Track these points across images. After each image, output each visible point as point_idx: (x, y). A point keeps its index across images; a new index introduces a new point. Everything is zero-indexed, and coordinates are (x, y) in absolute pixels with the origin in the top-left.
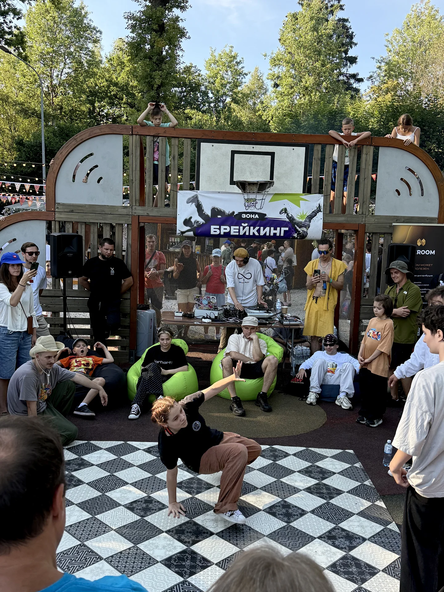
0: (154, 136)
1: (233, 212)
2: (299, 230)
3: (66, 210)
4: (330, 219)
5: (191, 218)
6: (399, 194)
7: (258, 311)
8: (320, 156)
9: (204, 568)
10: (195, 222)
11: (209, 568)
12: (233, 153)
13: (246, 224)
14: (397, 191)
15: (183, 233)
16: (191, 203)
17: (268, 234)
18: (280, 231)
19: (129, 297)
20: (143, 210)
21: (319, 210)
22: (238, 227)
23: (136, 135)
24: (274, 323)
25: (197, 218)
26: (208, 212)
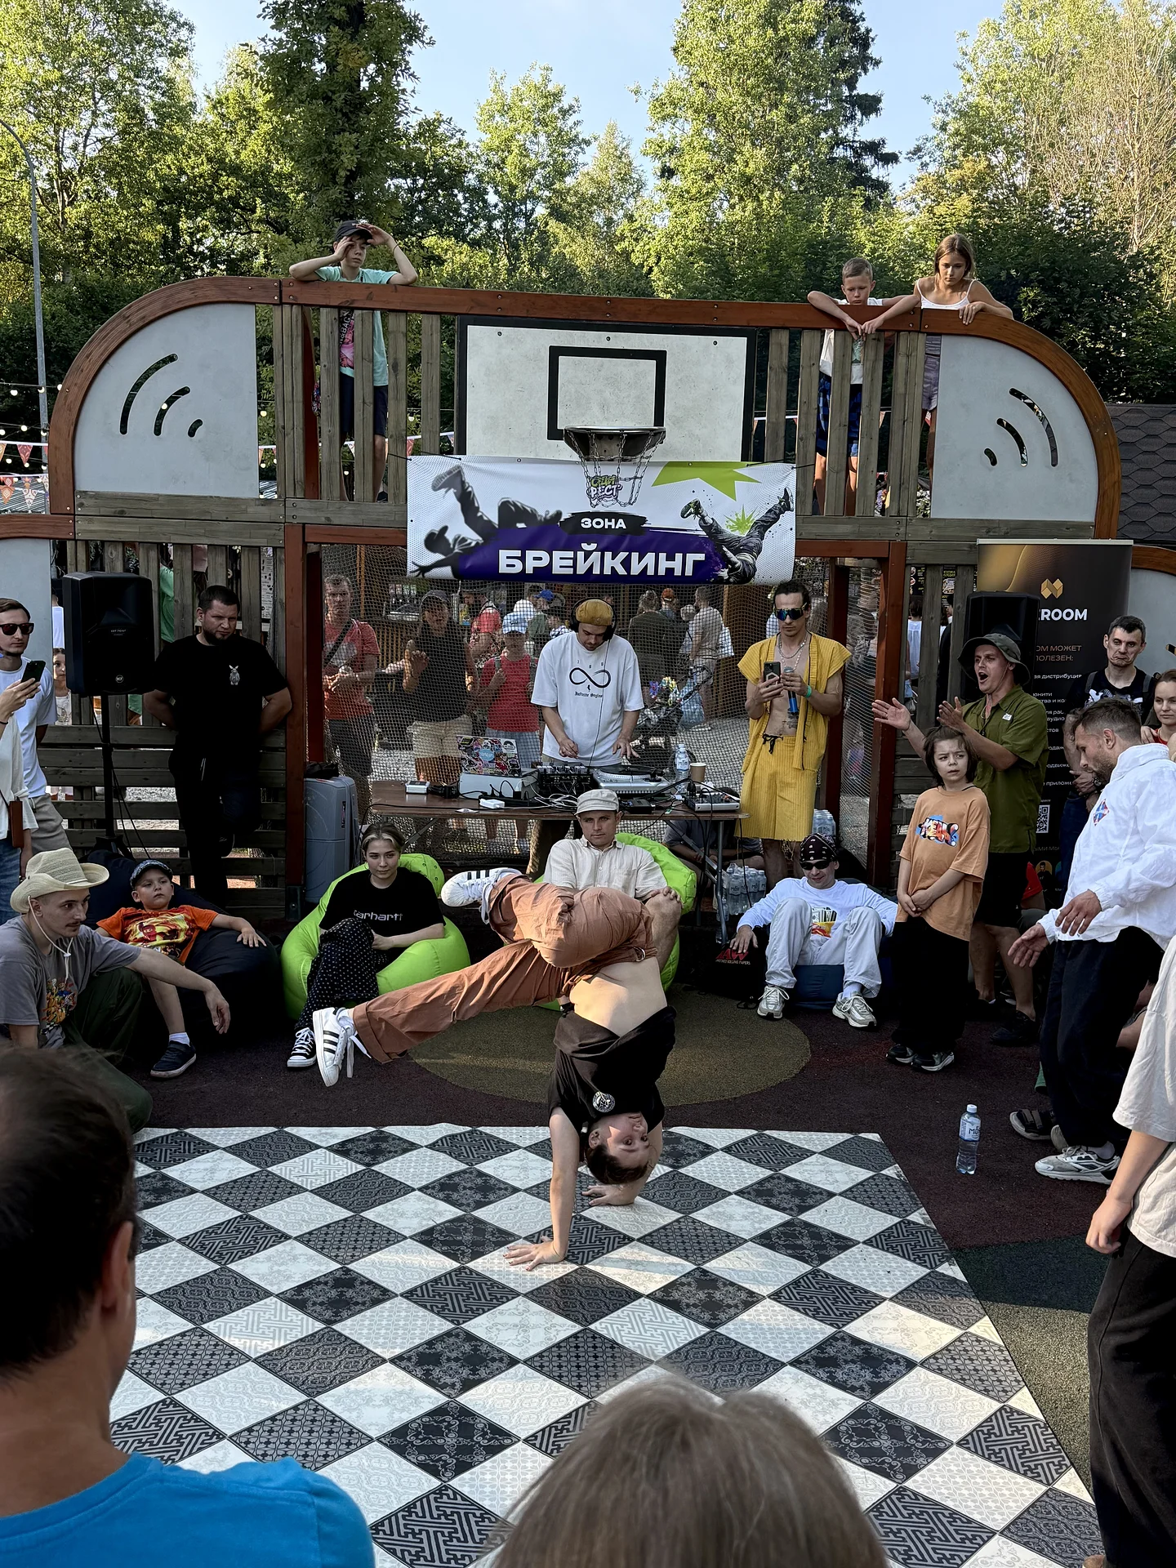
0: (339, 308)
1: (559, 514)
2: (734, 558)
3: (103, 511)
4: (816, 530)
5: (445, 529)
6: (994, 462)
7: (629, 777)
8: (785, 360)
9: (493, 1451)
10: (455, 540)
11: (508, 1452)
12: (556, 353)
13: (593, 546)
14: (988, 452)
15: (424, 570)
16: (443, 490)
17: (651, 572)
18: (684, 564)
19: (282, 745)
20: (316, 509)
21: (784, 506)
22: (570, 554)
23: (292, 305)
24: (670, 807)
25: (460, 530)
26: (491, 513)
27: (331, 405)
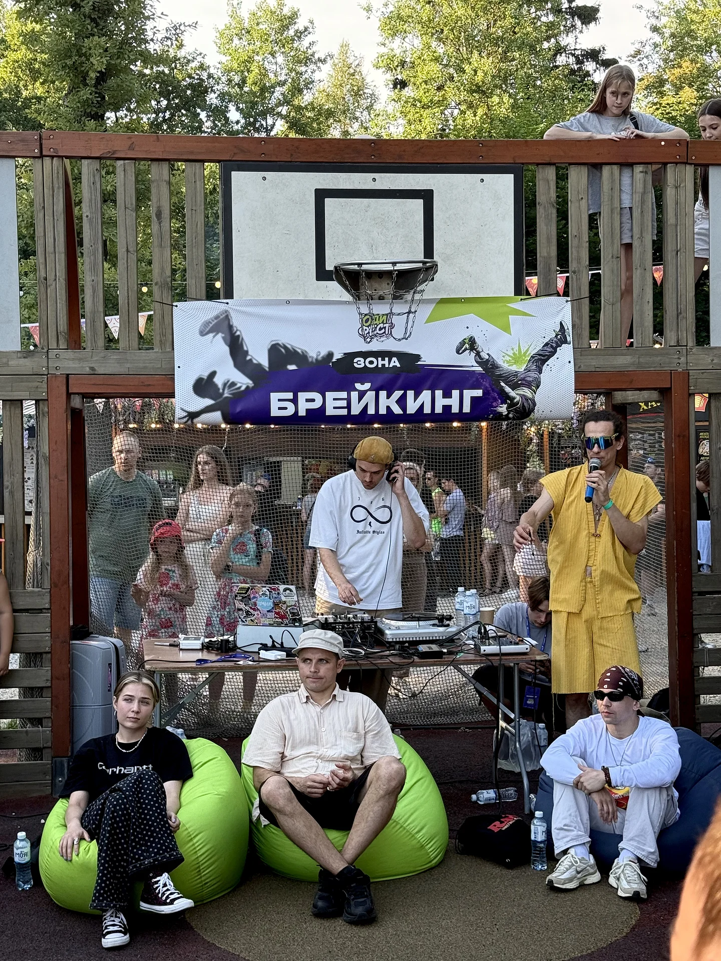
0: (101, 159)
1: (330, 355)
2: (512, 393)
5: (213, 374)
12: (321, 195)
13: (367, 386)
15: (192, 416)
16: (211, 335)
17: (427, 410)
18: (461, 400)
19: (47, 606)
20: (80, 360)
21: (561, 339)
23: (52, 157)
24: (462, 651)
25: (229, 375)
27: (94, 254)
